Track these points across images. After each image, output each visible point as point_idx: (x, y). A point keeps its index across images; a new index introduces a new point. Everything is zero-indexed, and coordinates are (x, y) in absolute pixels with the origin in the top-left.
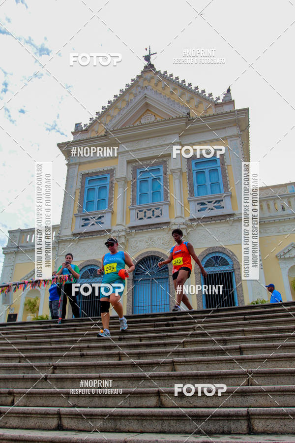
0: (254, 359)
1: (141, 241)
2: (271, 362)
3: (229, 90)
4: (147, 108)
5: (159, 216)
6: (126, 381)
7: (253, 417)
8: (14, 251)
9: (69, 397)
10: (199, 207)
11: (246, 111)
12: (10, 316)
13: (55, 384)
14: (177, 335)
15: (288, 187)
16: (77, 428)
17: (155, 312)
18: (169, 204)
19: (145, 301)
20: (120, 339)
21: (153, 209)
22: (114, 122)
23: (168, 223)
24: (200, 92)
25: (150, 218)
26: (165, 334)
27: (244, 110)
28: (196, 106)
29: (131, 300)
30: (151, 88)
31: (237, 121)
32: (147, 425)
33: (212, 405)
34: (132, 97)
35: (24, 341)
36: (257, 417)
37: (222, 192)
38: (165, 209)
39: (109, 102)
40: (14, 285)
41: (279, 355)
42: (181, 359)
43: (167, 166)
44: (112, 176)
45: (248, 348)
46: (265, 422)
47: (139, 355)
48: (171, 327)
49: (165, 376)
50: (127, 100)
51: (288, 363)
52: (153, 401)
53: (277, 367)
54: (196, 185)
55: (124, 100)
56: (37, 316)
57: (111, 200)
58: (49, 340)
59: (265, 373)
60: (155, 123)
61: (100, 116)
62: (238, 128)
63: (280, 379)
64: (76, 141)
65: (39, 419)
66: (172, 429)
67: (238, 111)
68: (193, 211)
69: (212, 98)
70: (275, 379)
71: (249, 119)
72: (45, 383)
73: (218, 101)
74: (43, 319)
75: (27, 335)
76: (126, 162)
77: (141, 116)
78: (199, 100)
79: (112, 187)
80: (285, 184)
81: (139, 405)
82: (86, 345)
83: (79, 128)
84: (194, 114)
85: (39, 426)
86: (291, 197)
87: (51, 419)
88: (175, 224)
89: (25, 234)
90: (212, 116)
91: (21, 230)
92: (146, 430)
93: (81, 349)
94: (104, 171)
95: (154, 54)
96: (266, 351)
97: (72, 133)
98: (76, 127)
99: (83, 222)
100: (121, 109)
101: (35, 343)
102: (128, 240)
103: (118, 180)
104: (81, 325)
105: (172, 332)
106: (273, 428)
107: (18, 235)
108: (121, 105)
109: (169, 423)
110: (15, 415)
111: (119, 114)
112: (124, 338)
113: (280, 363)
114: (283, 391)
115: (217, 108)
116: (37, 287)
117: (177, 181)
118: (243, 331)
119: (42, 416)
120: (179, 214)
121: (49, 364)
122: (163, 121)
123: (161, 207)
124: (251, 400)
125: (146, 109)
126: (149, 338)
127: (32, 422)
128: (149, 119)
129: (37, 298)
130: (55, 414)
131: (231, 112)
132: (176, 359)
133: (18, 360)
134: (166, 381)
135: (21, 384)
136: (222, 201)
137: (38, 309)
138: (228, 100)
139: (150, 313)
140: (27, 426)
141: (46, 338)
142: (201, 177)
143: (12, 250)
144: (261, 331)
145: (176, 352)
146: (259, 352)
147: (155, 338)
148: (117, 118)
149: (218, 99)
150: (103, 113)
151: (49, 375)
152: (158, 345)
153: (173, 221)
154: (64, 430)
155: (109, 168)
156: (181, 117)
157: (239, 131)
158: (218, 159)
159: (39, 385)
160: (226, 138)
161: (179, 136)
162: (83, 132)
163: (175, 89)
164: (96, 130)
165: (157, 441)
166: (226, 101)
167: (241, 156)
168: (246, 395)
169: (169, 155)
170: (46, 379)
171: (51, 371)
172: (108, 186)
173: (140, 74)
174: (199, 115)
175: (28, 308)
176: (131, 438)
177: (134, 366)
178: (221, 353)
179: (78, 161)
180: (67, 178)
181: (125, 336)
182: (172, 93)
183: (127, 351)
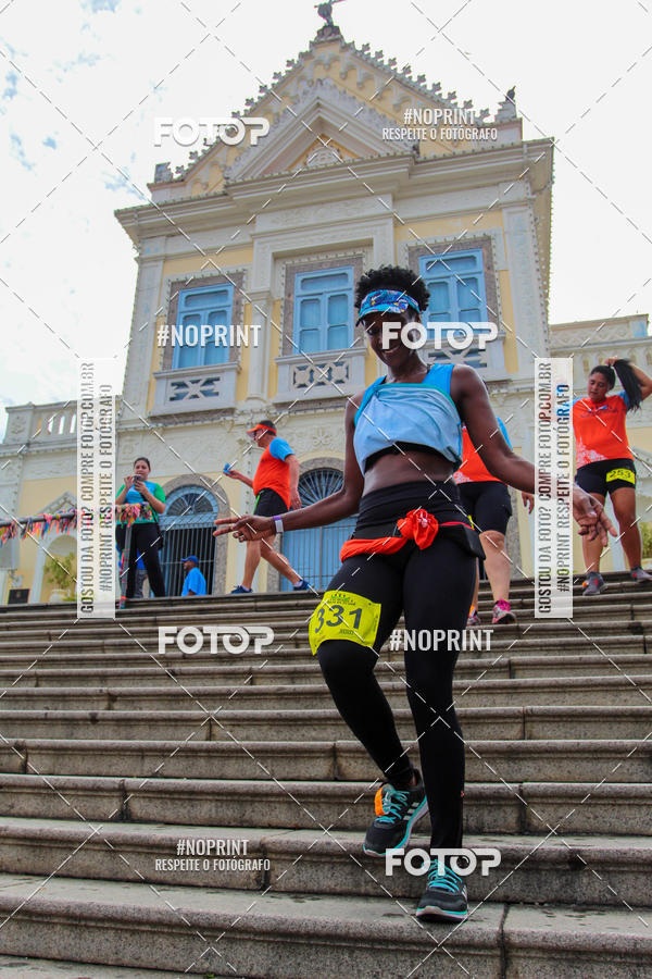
0: (539, 687)
1: (301, 435)
2: (573, 694)
3: (511, 94)
4: (321, 131)
5: (342, 382)
6: (266, 728)
8: (21, 452)
9: (143, 757)
11: (546, 146)
12: (13, 594)
13: (114, 730)
15: (631, 323)
16: (162, 819)
18: (367, 355)
19: (307, 566)
21: (330, 364)
22: (245, 162)
24: (445, 96)
27: (543, 141)
30: (331, 83)
31: (526, 168)
32: (308, 814)
34: (287, 104)
35: (46, 643)
36: (539, 800)
38: (357, 364)
39: (235, 115)
40: (21, 523)
41: (591, 680)
44: (239, 287)
45: (527, 664)
46: (556, 810)
47: (294, 675)
50: (275, 110)
51: (609, 697)
52: (322, 767)
53: (586, 704)
55: (269, 111)
56: (74, 594)
58: (100, 641)
59: (560, 716)
60: (340, 167)
61: (213, 148)
62: (528, 185)
63: (591, 728)
64: (158, 206)
65: (81, 798)
67: (530, 144)
70: (580, 728)
71: (552, 163)
72: (92, 728)
73: (489, 120)
75: (52, 632)
76: (270, 257)
77: (308, 150)
79: (237, 313)
80: (626, 318)
81: (291, 776)
82: (179, 653)
83: (165, 174)
84: (427, 151)
86: (636, 345)
87: (105, 800)
89: (44, 416)
90: (469, 155)
91: (35, 407)
92: (305, 823)
93: (168, 660)
94: (220, 276)
96: (565, 672)
97: (149, 186)
98: (157, 172)
99: (173, 391)
101: (70, 648)
103: (253, 296)
104: (168, 613)
106: (570, 822)
107: (28, 417)
109: (355, 811)
110: (29, 791)
113: (592, 697)
114: (596, 751)
116: (71, 532)
118: (518, 629)
119: (86, 793)
121: (101, 691)
122: (359, 163)
123: (348, 361)
124: (528, 768)
125: (320, 134)
127: (66, 805)
128: (329, 156)
129: (72, 556)
130: (114, 790)
131: (513, 146)
133: (34, 682)
135: (41, 730)
137: (74, 580)
138: (509, 120)
139: (318, 590)
140: (60, 813)
141: (94, 639)
142: (439, 295)
143: (17, 450)
146: (550, 672)
148: (253, 154)
149: (485, 113)
151: (101, 712)
154: (133, 821)
155: (232, 270)
156: (398, 154)
157: (529, 191)
158: (478, 255)
159: (80, 731)
160: (498, 207)
161: (394, 200)
162: (174, 185)
163: (386, 88)
164: (204, 180)
165: (328, 844)
166: (504, 121)
167: (532, 250)
168: (516, 759)
169: (369, 244)
170: (94, 720)
171: (105, 704)
172: (230, 312)
173: (308, 49)
174: (440, 152)
175: (53, 577)
176: (274, 838)
177: (281, 696)
178: (468, 673)
179: (162, 252)
180: (138, 290)
182: (380, 97)
183: (267, 666)
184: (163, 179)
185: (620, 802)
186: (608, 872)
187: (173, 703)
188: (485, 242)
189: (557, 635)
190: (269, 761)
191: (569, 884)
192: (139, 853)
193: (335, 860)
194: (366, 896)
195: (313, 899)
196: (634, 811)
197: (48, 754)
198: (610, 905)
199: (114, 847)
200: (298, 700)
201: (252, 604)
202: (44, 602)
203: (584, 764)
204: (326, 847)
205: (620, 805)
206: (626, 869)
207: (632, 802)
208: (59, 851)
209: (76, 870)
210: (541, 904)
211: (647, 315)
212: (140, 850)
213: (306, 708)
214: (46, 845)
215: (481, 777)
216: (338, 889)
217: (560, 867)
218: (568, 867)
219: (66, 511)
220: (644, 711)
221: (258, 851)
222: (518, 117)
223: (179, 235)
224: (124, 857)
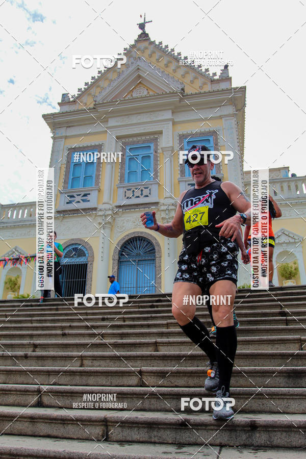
1: (128, 221)
2: (253, 345)
3: (226, 67)
4: (139, 81)
5: (147, 196)
6: (108, 361)
9: (49, 375)
11: (243, 89)
13: (36, 362)
14: (161, 317)
15: (281, 171)
16: (57, 405)
17: (140, 294)
18: (159, 184)
19: (130, 282)
20: (103, 319)
21: (142, 188)
22: (104, 94)
23: (156, 204)
26: (149, 315)
27: (241, 88)
28: (191, 81)
30: (144, 59)
31: (233, 99)
33: (193, 385)
34: (124, 68)
35: (4, 319)
38: (154, 188)
39: (99, 72)
41: (261, 338)
42: (165, 340)
43: (159, 144)
44: (100, 152)
47: (122, 336)
48: (156, 309)
49: (147, 357)
50: (118, 71)
51: (270, 346)
52: (134, 380)
53: (259, 350)
55: (115, 71)
56: (18, 295)
57: (98, 177)
58: (30, 318)
59: (247, 355)
60: (149, 97)
61: (89, 87)
62: (234, 107)
63: (261, 361)
64: (63, 113)
65: (19, 396)
66: (152, 407)
67: (235, 89)
69: (209, 74)
70: (256, 361)
71: (245, 98)
72: (25, 361)
73: (215, 78)
74: (24, 297)
75: (7, 313)
77: (133, 89)
78: (195, 75)
79: (99, 163)
80: (278, 168)
81: (120, 384)
82: (68, 324)
83: (66, 99)
84: (188, 91)
85: (19, 403)
86: (283, 181)
87: (30, 396)
88: (164, 205)
89: (6, 210)
90: (207, 93)
91: (2, 205)
93: (62, 328)
94: (91, 146)
95: (149, 22)
96: (249, 334)
97: (59, 104)
98: (62, 97)
99: (68, 199)
100: (111, 81)
101: (16, 322)
102: (114, 219)
105: (157, 313)
106: (251, 407)
108: (112, 76)
109: (150, 402)
111: (109, 85)
112: (107, 319)
113: (262, 346)
114: (263, 373)
115: (213, 85)
116: (18, 265)
119: (22, 393)
120: (168, 195)
121: (30, 343)
122: (154, 96)
123: (150, 187)
126: (133, 319)
127: (11, 399)
128: (141, 92)
129: (18, 277)
130: (35, 391)
131: (227, 90)
132: (159, 340)
134: (149, 361)
137: (19, 288)
138: (226, 77)
139: (134, 294)
140: (7, 403)
141: (27, 317)
144: (246, 315)
145: (159, 333)
147: (139, 319)
148: (107, 90)
149: (215, 74)
150: (93, 84)
151: (30, 353)
152: (142, 326)
153: (162, 201)
154: (44, 407)
155: (97, 144)
156: (175, 92)
157: (235, 110)
158: (211, 139)
160: (221, 117)
161: (172, 113)
162: (71, 103)
163: (170, 62)
164: (85, 101)
165: (137, 418)
166: (223, 78)
167: (236, 137)
169: (161, 133)
170: (26, 357)
171: (32, 349)
173: (134, 43)
174: (194, 92)
175: (9, 286)
176: (111, 415)
177: (116, 346)
179: (64, 135)
180: (53, 152)
181: (109, 316)
182: (167, 66)
183: (110, 331)
184: (65, 100)
185: (274, 397)
186: (268, 431)
187: (65, 349)
188: (214, 133)
189: (246, 317)
190: (110, 377)
191: (250, 437)
192: (46, 423)
193: (139, 426)
194: (155, 443)
195: (129, 445)
196: (281, 401)
197: (3, 374)
198: (269, 447)
199: (32, 419)
200: (124, 348)
202: (4, 299)
203: (258, 378)
204: (136, 419)
205: (274, 398)
206: (276, 429)
207: (280, 397)
208: (7, 422)
209: (15, 431)
210: (237, 446)
211: (288, 167)
212: (46, 421)
213: (128, 351)
216: (141, 440)
217: (246, 429)
218: (250, 428)
219: (15, 256)
220: (286, 353)
221: (103, 421)
222: (230, 76)
223: (72, 126)
224: (39, 425)
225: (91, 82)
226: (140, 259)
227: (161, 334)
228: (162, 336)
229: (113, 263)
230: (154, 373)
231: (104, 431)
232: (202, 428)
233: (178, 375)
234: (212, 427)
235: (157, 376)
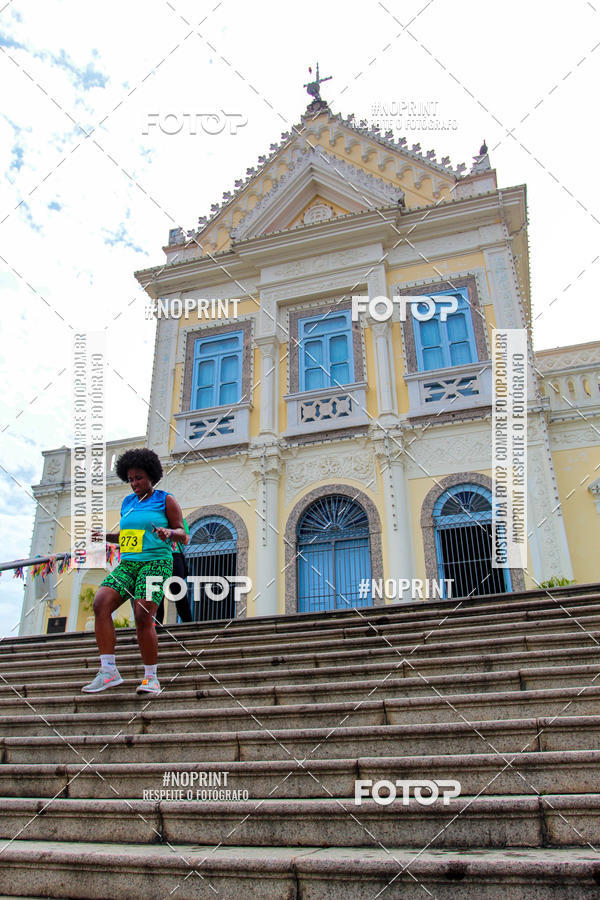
0: (549, 698)
1: (310, 465)
2: (584, 704)
3: (484, 150)
4: (315, 192)
5: (345, 414)
6: (291, 746)
7: (549, 813)
8: (56, 492)
10: (428, 392)
11: (521, 191)
12: (52, 621)
13: (149, 754)
14: (390, 653)
16: (196, 840)
17: (342, 608)
18: (367, 389)
19: (321, 586)
20: (275, 663)
21: (334, 398)
22: (249, 223)
23: (364, 428)
24: (424, 155)
25: (328, 417)
26: (366, 651)
27: (516, 189)
28: (416, 184)
29: (294, 585)
30: (322, 150)
31: (502, 212)
32: (335, 832)
34: (283, 171)
35: (84, 669)
36: (559, 813)
37: (475, 360)
38: (358, 398)
39: (238, 183)
40: (59, 559)
42: (401, 699)
44: (248, 335)
45: (536, 675)
46: (576, 823)
47: (315, 694)
48: (377, 637)
49: (368, 735)
50: (274, 177)
52: (346, 784)
54: (419, 348)
55: (267, 178)
57: (247, 383)
59: (573, 726)
60: (334, 222)
61: (220, 213)
62: (505, 228)
64: (173, 266)
65: (119, 822)
66: (386, 839)
67: (504, 192)
68: (416, 402)
69: (450, 168)
70: (593, 738)
71: (526, 207)
72: (128, 751)
73: (465, 173)
75: (89, 658)
76: (274, 306)
77: (305, 209)
78: (423, 171)
79: (248, 357)
81: (317, 794)
82: (206, 676)
83: (178, 238)
84: (413, 203)
85: (120, 836)
87: (143, 823)
88: (378, 429)
90: (451, 204)
92: (333, 841)
93: (197, 684)
94: (231, 325)
95: (327, 79)
96: (574, 682)
97: (164, 248)
98: (170, 237)
99: (192, 431)
100: (262, 197)
102: (284, 464)
103: (260, 342)
104: (194, 637)
105: (379, 646)
106: (591, 834)
107: (61, 459)
108: (261, 188)
109: (381, 828)
110: (71, 815)
111: (258, 206)
112: (283, 661)
115: (459, 188)
117: (381, 342)
118: (525, 641)
119: (125, 816)
120: (386, 408)
121: (135, 715)
122: (346, 219)
123: (350, 396)
124: (546, 779)
125: (314, 195)
126: (334, 660)
127: (106, 829)
128: (321, 214)
130: (150, 813)
131: (489, 195)
132: (390, 700)
133: (73, 708)
134: (372, 745)
136: (474, 378)
138: (484, 170)
139: (332, 609)
140: (97, 837)
141: (127, 664)
142: (430, 331)
143: (52, 490)
144: (563, 642)
145: (389, 687)
146: (558, 683)
147: (345, 659)
148: (255, 216)
149: (462, 167)
150: (227, 206)
151: (136, 736)
152: (353, 673)
153: (374, 422)
154: (170, 843)
155: (241, 319)
156: (386, 208)
157: (507, 233)
158: (464, 293)
159: (117, 756)
160: (480, 249)
161: (384, 248)
162: (187, 247)
163: (371, 152)
164: (213, 241)
165: (357, 862)
166: (480, 172)
167: (513, 286)
168: (534, 770)
169: (363, 289)
170: (129, 743)
171: (139, 728)
172: (241, 356)
173: (300, 123)
174: (423, 204)
175: (88, 605)
176: (304, 858)
177: (304, 715)
178: (482, 686)
180: (157, 341)
181: (286, 656)
182: (366, 159)
183: (289, 686)
184: (176, 242)
187: (203, 725)
188: (470, 281)
189: (564, 646)
190: (296, 780)
192: (176, 876)
193: (363, 879)
197: (88, 778)
199: (149, 869)
200: (320, 718)
201: (274, 626)
202: (80, 631)
208: (100, 875)
212: (177, 872)
213: (329, 726)
214: (89, 869)
215: (501, 790)
217: (585, 882)
218: (593, 881)
221: (289, 871)
222: (492, 168)
223: (192, 290)
224: (162, 881)
225: (224, 203)
226: (339, 538)
227: (393, 689)
228: (395, 692)
229: (287, 550)
230: (385, 768)
231: (292, 890)
232: (492, 881)
233: (434, 770)
234: (514, 880)
235: (390, 774)
